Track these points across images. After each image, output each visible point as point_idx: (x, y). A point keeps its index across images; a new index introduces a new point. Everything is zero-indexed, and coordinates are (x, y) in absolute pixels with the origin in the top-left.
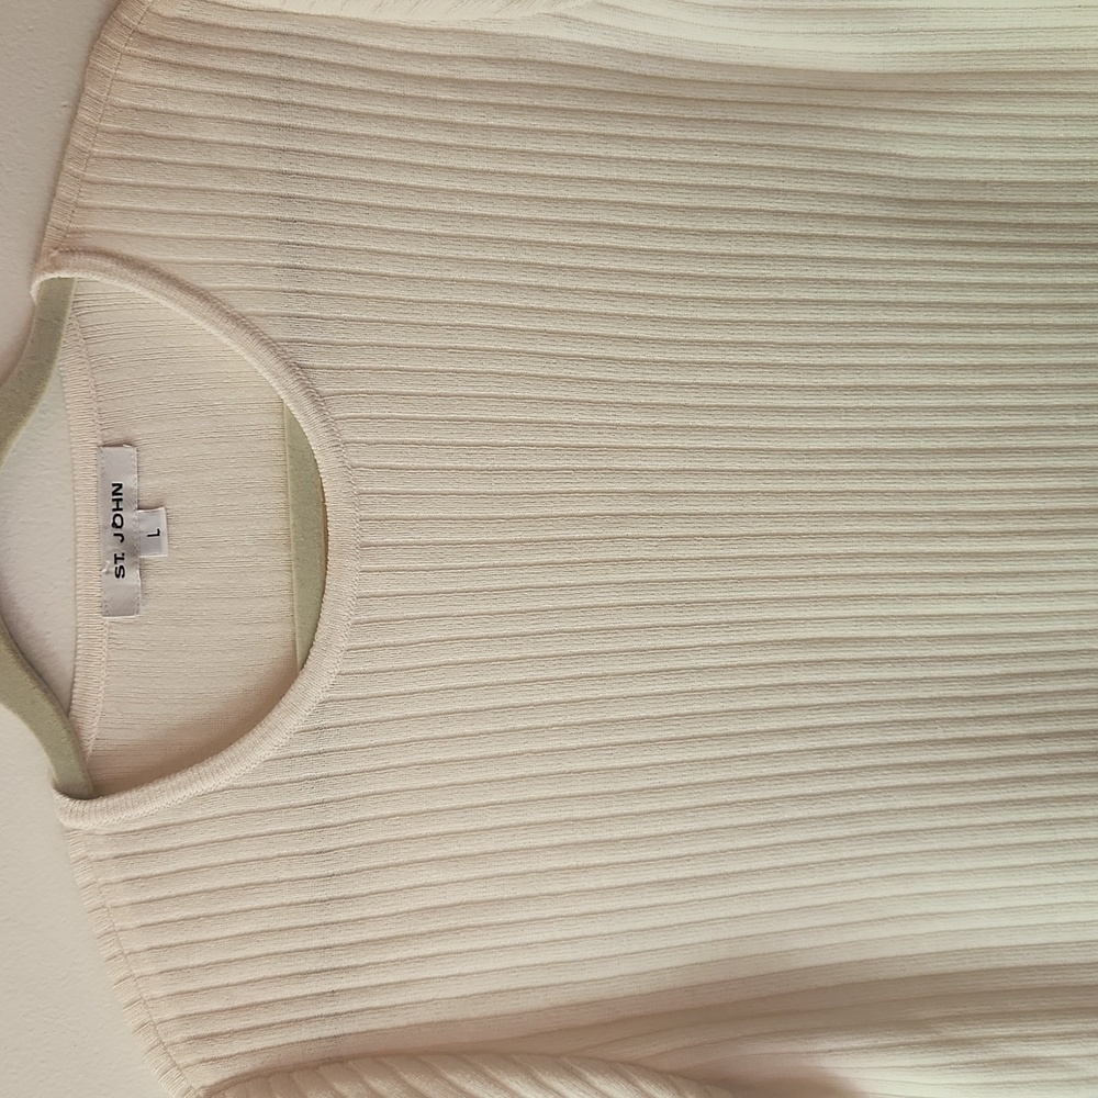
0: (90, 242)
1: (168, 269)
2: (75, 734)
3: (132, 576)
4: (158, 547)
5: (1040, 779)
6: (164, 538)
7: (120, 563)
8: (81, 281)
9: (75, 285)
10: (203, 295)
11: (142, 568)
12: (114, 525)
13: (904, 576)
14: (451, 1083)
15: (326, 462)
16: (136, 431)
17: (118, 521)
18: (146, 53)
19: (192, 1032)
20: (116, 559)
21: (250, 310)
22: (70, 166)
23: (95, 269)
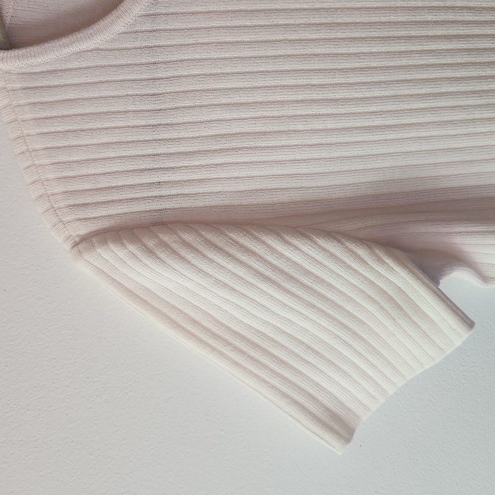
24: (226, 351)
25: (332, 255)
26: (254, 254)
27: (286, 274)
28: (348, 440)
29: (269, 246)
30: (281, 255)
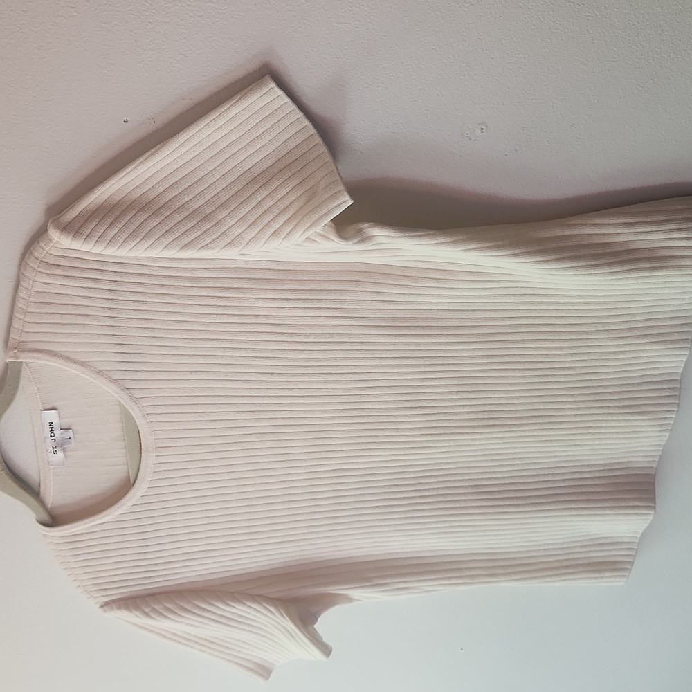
0: (30, 346)
1: (66, 354)
2: (42, 503)
3: (60, 454)
4: (70, 443)
5: (423, 510)
6: (72, 440)
7: (55, 450)
8: (27, 363)
9: (24, 365)
10: (83, 364)
11: (64, 450)
12: (51, 436)
13: (378, 449)
14: (195, 604)
15: (140, 422)
16: (57, 404)
17: (52, 435)
18: (48, 272)
19: (98, 588)
20: (53, 448)
21: (103, 368)
22: (17, 315)
23: (34, 358)
24: (196, 646)
25: (255, 609)
26: (208, 611)
27: (228, 618)
28: (268, 678)
29: (218, 607)
30: (224, 610)
